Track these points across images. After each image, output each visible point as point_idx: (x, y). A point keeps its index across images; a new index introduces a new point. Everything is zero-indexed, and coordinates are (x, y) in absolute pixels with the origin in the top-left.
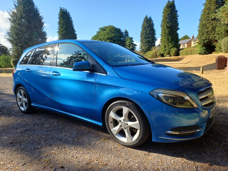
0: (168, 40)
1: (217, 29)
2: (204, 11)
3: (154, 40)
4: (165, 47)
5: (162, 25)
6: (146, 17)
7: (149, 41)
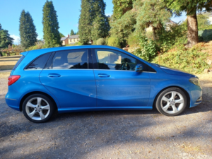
0: (51, 36)
1: (92, 32)
2: (81, 15)
3: (35, 35)
4: (49, 43)
5: (43, 22)
6: (23, 12)
7: (29, 36)
